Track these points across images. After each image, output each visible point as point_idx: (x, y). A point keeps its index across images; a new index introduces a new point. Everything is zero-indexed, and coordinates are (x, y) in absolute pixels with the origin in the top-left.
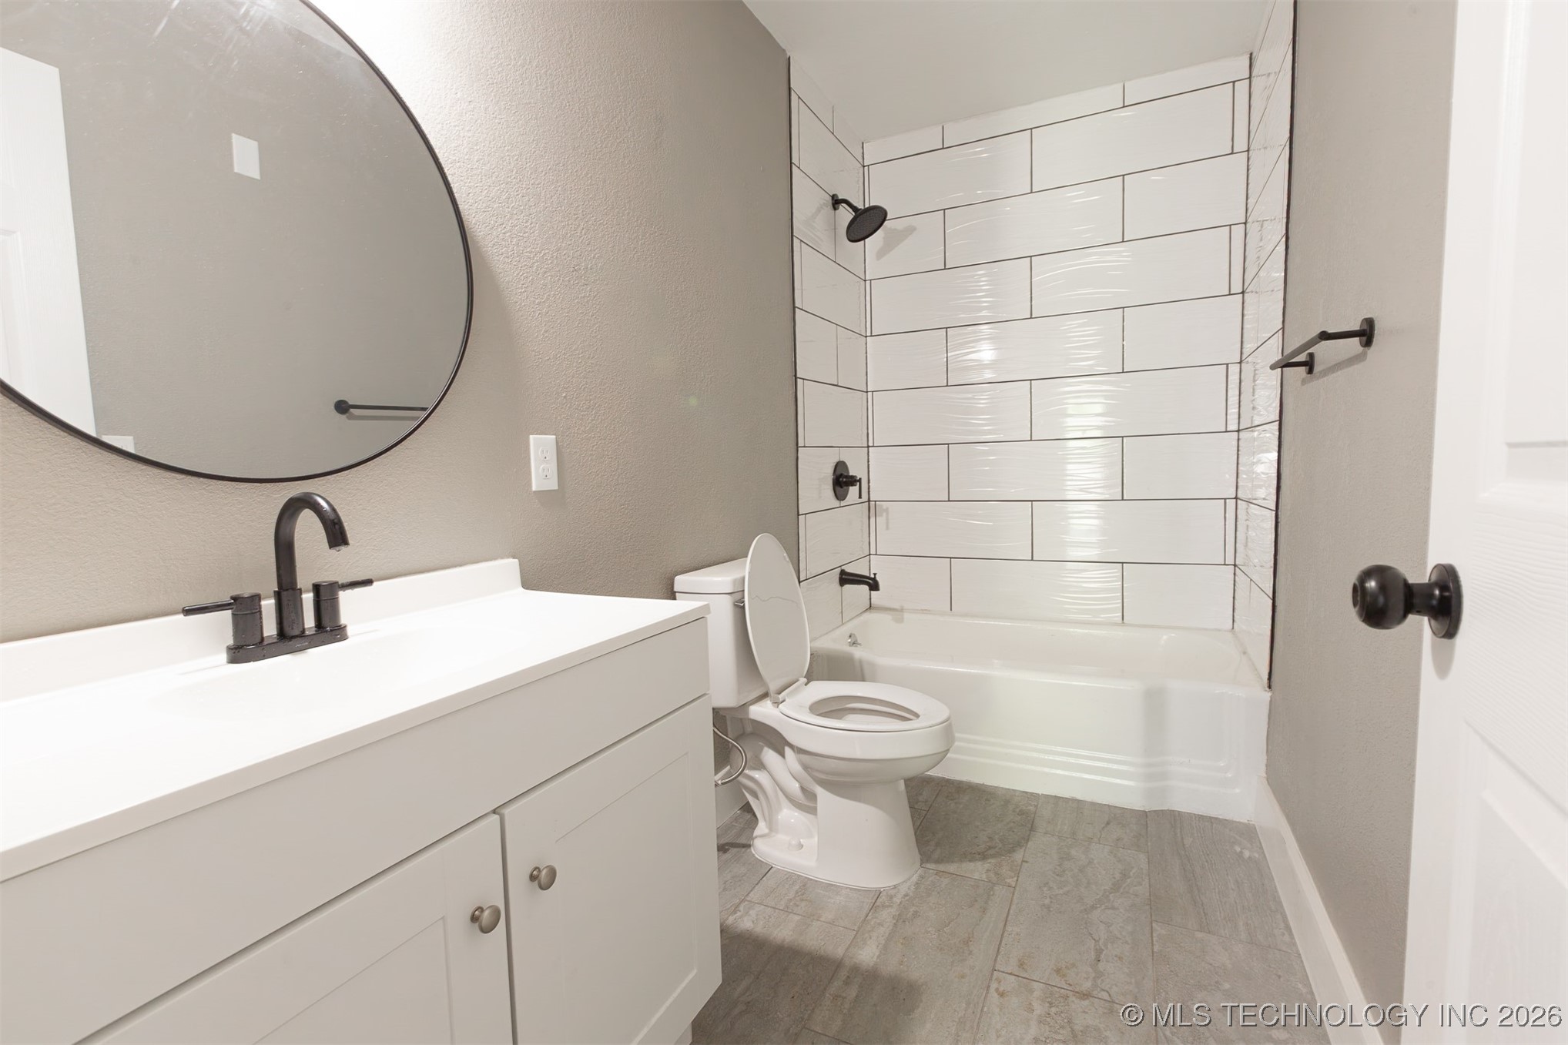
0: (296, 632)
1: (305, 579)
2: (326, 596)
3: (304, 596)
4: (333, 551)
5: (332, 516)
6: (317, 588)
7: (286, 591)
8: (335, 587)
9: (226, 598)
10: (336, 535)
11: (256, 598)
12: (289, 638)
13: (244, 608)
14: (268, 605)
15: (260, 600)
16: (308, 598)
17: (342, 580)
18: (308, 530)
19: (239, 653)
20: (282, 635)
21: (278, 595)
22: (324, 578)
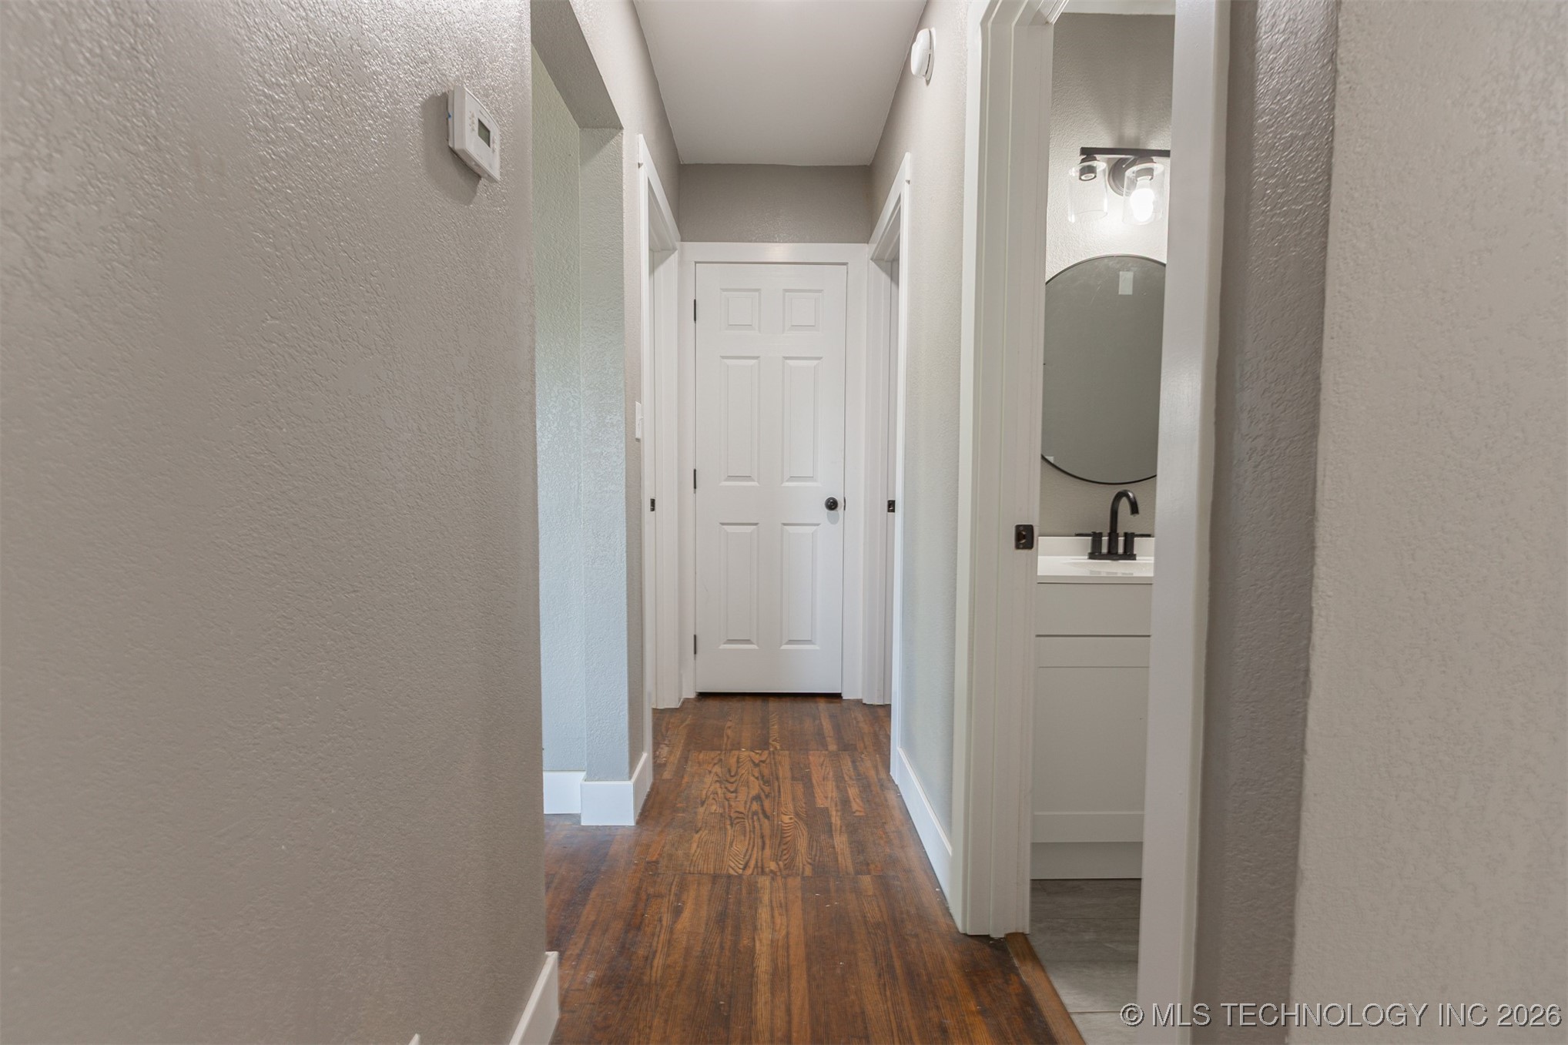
0: (1114, 552)
1: (1121, 530)
2: (1129, 538)
3: (1120, 538)
4: (1132, 516)
5: (1133, 500)
6: (1126, 535)
7: (1113, 535)
8: (1133, 535)
9: (1090, 532)
10: (1134, 509)
11: (1100, 535)
12: (1112, 555)
13: (1096, 538)
14: (1105, 539)
15: (1102, 537)
16: (1121, 539)
17: (1137, 533)
18: (1124, 506)
19: (1092, 556)
20: (1109, 552)
21: (1110, 535)
22: (1129, 531)
